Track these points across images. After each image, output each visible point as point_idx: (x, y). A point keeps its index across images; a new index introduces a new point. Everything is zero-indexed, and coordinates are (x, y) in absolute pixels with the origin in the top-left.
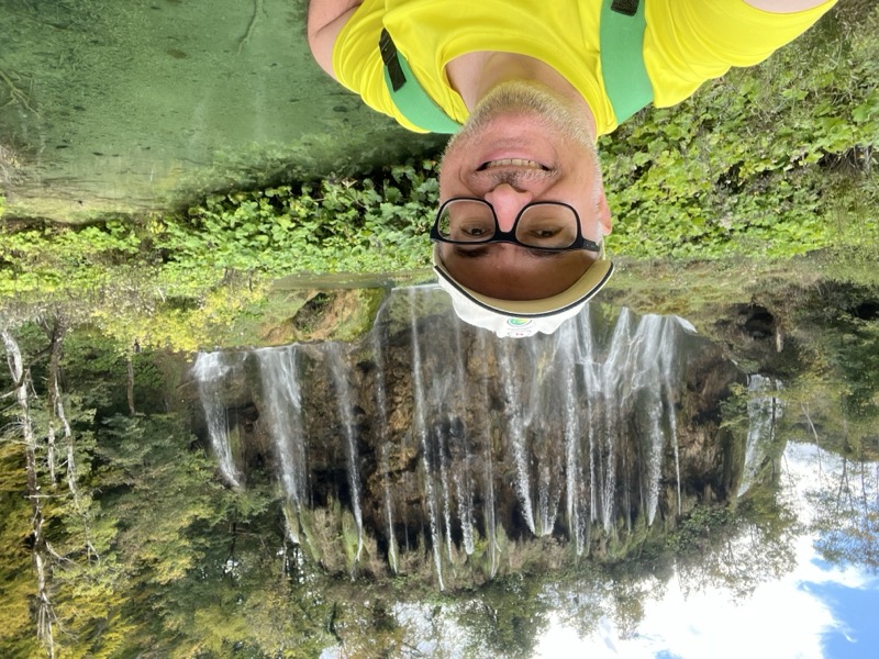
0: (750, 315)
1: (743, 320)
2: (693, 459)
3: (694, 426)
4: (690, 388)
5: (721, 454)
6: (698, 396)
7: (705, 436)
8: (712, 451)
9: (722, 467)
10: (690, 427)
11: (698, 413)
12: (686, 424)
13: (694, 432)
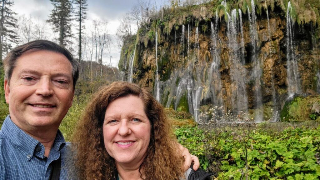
2: (151, 54)
3: (150, 66)
4: (151, 80)
5: (141, 56)
6: (149, 77)
7: (147, 62)
8: (144, 57)
9: (141, 52)
10: (152, 66)
11: (149, 71)
12: (153, 67)
13: (150, 64)
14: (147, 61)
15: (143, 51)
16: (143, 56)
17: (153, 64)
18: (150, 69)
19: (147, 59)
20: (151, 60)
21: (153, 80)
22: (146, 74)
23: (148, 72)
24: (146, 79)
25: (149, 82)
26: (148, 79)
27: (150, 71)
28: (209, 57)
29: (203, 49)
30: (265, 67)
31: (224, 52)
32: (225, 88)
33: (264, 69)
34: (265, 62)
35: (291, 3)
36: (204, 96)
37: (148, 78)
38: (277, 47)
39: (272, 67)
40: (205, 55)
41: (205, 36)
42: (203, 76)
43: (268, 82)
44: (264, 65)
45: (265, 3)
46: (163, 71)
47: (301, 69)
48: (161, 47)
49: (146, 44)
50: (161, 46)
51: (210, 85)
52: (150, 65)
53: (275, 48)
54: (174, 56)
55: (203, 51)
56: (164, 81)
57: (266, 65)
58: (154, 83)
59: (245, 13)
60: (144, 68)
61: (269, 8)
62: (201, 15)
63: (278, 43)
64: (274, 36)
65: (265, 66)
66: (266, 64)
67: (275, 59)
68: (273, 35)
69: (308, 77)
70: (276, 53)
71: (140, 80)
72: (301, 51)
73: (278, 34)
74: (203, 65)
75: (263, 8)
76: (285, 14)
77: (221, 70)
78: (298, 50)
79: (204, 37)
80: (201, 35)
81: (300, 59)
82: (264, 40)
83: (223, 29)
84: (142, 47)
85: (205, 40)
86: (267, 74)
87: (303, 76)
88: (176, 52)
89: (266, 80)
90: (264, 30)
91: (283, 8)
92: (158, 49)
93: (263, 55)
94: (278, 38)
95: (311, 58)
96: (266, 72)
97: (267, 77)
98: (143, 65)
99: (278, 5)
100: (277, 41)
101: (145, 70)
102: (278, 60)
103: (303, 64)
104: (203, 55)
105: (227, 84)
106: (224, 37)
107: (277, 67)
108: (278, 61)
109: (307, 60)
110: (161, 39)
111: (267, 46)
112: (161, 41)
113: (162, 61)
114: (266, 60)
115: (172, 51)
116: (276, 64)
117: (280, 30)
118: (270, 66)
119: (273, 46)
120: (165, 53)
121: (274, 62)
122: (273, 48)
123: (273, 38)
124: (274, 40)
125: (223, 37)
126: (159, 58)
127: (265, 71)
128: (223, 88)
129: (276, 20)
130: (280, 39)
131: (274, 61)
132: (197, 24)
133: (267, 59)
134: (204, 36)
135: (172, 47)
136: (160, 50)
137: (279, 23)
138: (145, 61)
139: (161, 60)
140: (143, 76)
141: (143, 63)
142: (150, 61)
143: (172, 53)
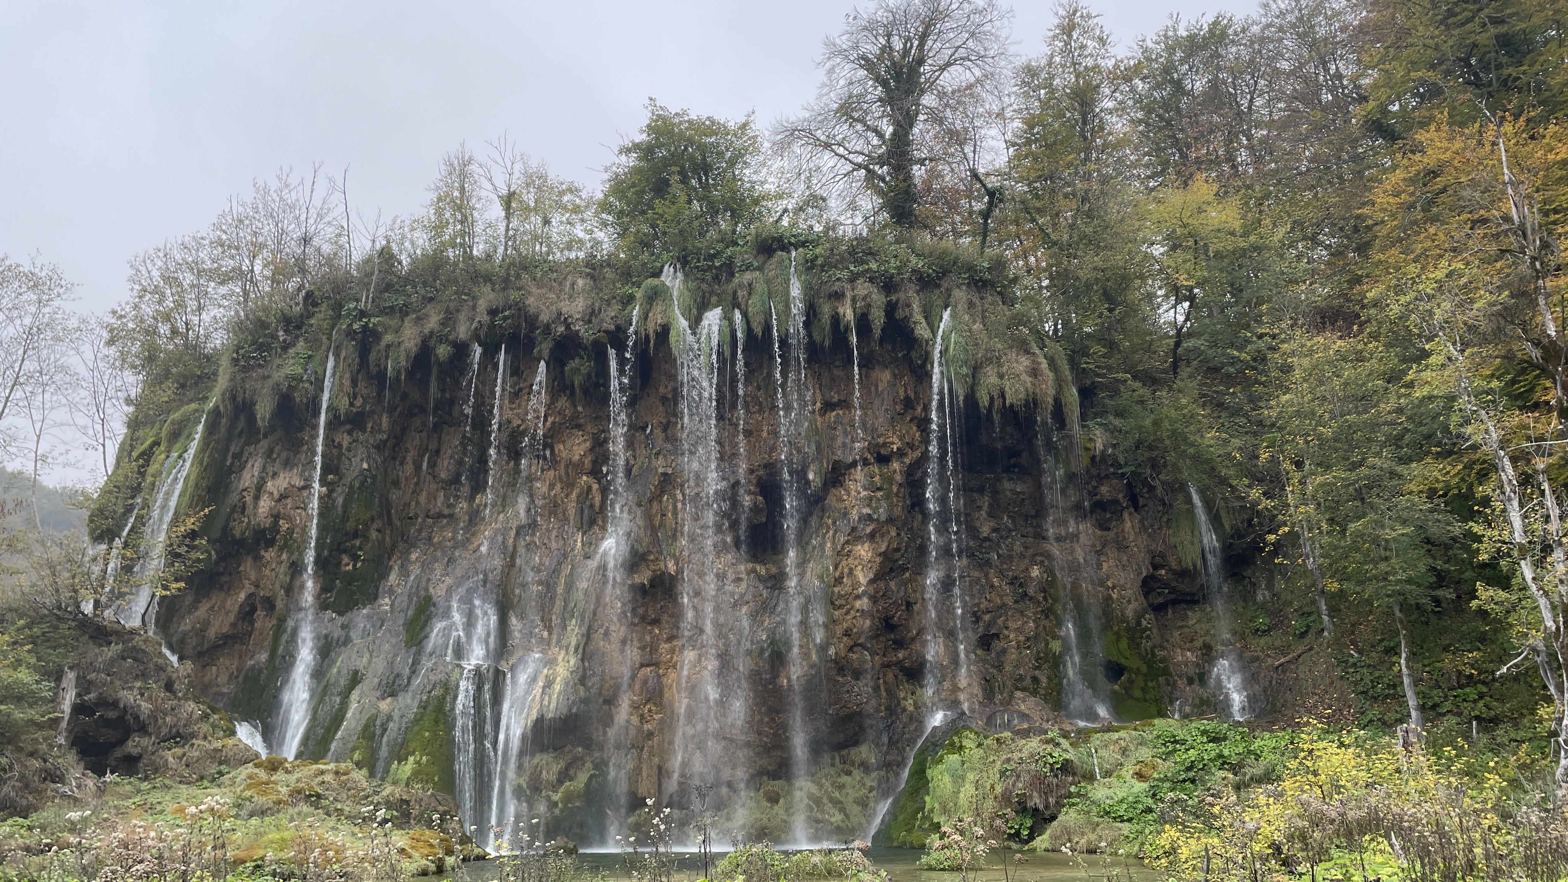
0: (118, 753)
1: (135, 744)
2: (288, 464)
3: (275, 528)
4: (269, 604)
5: (230, 471)
6: (257, 586)
7: (256, 507)
8: (248, 478)
9: (234, 448)
10: (284, 525)
11: (262, 553)
12: (291, 531)
13: (276, 517)
14: (257, 498)
15: (247, 443)
16: (242, 468)
17: (289, 519)
18: (270, 543)
19: (259, 488)
20: (283, 497)
21: (279, 604)
22: (247, 566)
23: (258, 558)
24: (242, 596)
25: (254, 610)
26: (250, 596)
27: (269, 555)
28: (592, 506)
29: (567, 467)
30: (839, 581)
31: (663, 492)
32: (657, 665)
33: (836, 590)
34: (841, 554)
35: (953, 316)
36: (546, 702)
37: (253, 589)
38: (897, 495)
39: (872, 582)
40: (574, 496)
41: (580, 409)
42: (553, 599)
43: (851, 649)
44: (836, 568)
45: (848, 301)
46: (345, 559)
47: (1001, 597)
48: (350, 433)
49: (264, 409)
50: (348, 427)
51: (581, 650)
52: (276, 523)
53: (887, 497)
54: (417, 484)
55: (567, 474)
56: (341, 614)
57: (846, 570)
58: (282, 621)
59: (758, 330)
60: (237, 533)
61: (863, 322)
62: (564, 310)
63: (898, 478)
64: (884, 444)
65: (837, 574)
66: (844, 563)
67: (883, 548)
68: (881, 440)
69: (1028, 639)
70: (890, 520)
71: (207, 595)
72: (1002, 519)
73: (901, 438)
74: (561, 542)
75: (836, 319)
76: (927, 358)
77: (643, 577)
78: (990, 515)
79: (576, 411)
80: (563, 402)
81: (999, 556)
82: (839, 455)
83: (666, 387)
84: (241, 424)
85: (579, 427)
86: (847, 613)
87: (1006, 632)
88: (432, 465)
89: (845, 638)
90: (841, 412)
91: (922, 331)
92: (329, 442)
93: (834, 523)
94: (901, 454)
95: (1042, 554)
96: (843, 602)
97: (845, 625)
98: (236, 516)
99: (900, 314)
100: (896, 465)
101: (241, 543)
102: (897, 550)
103: (1007, 577)
104: (567, 496)
105: (667, 646)
106: (669, 422)
107: (892, 584)
108: (897, 555)
109: (1027, 561)
110: (355, 397)
111: (851, 485)
112: (351, 404)
113: (345, 505)
114: (843, 548)
115: (409, 459)
116: (891, 570)
117: (911, 421)
118: (862, 577)
119: (879, 489)
120: (365, 466)
121: (878, 560)
122: (879, 494)
123: (879, 454)
124: (883, 460)
125: (664, 421)
126: (331, 492)
127: (840, 596)
128: (648, 665)
129: (895, 376)
130: (907, 461)
131: (880, 555)
132: (545, 347)
133: (847, 542)
134: (575, 407)
135: (414, 441)
136: (340, 446)
137: (906, 391)
138: (248, 499)
139: (340, 501)
140: (224, 578)
141: (234, 509)
142: (279, 500)
143: (409, 468)
